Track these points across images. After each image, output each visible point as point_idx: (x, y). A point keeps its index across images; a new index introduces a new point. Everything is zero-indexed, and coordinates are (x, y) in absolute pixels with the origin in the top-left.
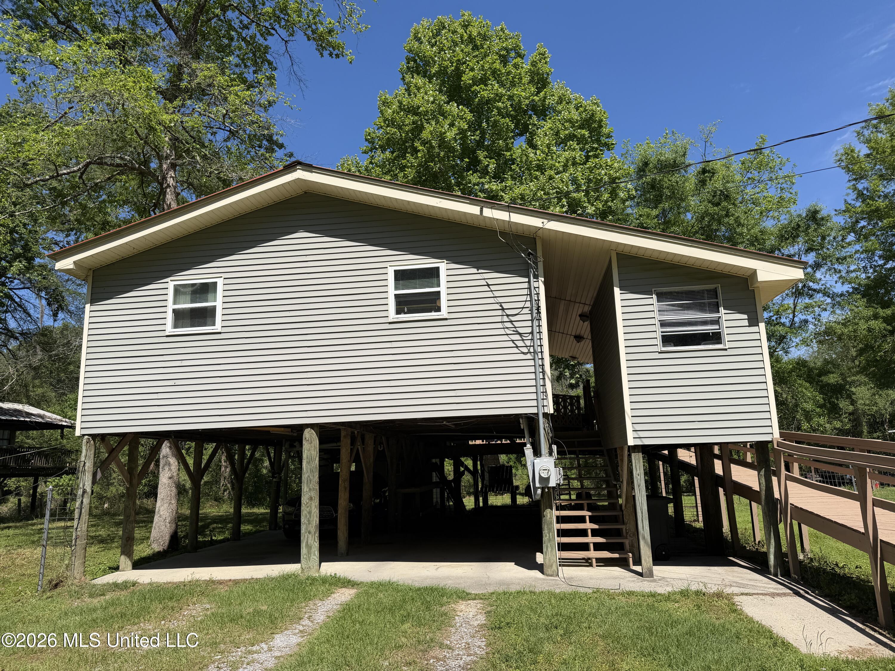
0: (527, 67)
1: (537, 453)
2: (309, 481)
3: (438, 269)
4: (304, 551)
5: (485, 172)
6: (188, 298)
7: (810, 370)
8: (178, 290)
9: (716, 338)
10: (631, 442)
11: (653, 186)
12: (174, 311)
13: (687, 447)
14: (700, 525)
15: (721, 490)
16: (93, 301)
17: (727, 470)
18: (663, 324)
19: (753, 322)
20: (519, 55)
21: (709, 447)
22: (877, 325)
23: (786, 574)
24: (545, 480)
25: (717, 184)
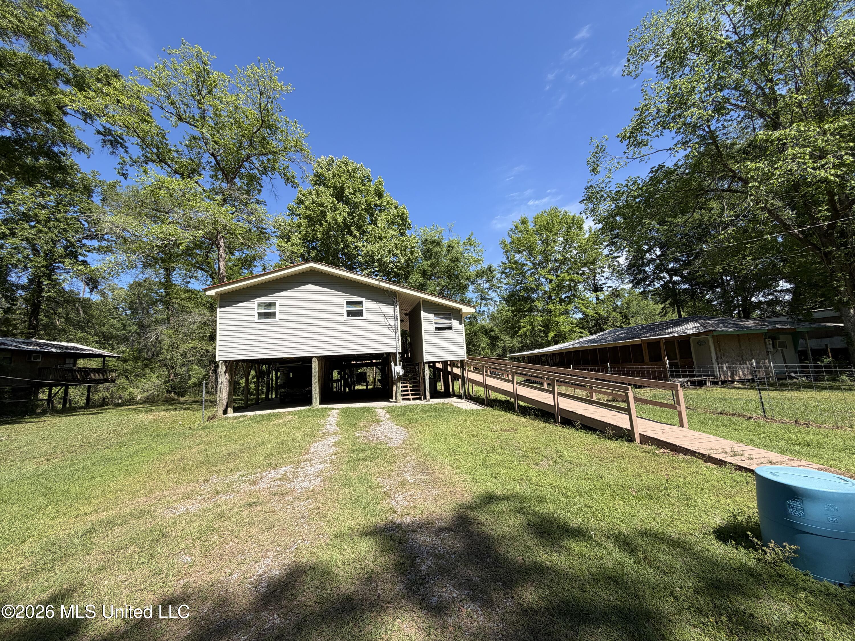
0: (373, 186)
1: (396, 365)
2: (315, 376)
3: (362, 302)
4: (314, 400)
5: (355, 237)
6: (263, 308)
7: (486, 330)
8: (259, 305)
9: (450, 328)
10: (425, 361)
11: (429, 250)
12: (258, 313)
13: (439, 362)
14: (443, 390)
15: (450, 376)
16: (221, 307)
17: (452, 369)
18: (436, 323)
19: (461, 324)
20: (370, 180)
21: (447, 362)
22: (509, 313)
23: (466, 398)
24: (398, 373)
25: (454, 253)
